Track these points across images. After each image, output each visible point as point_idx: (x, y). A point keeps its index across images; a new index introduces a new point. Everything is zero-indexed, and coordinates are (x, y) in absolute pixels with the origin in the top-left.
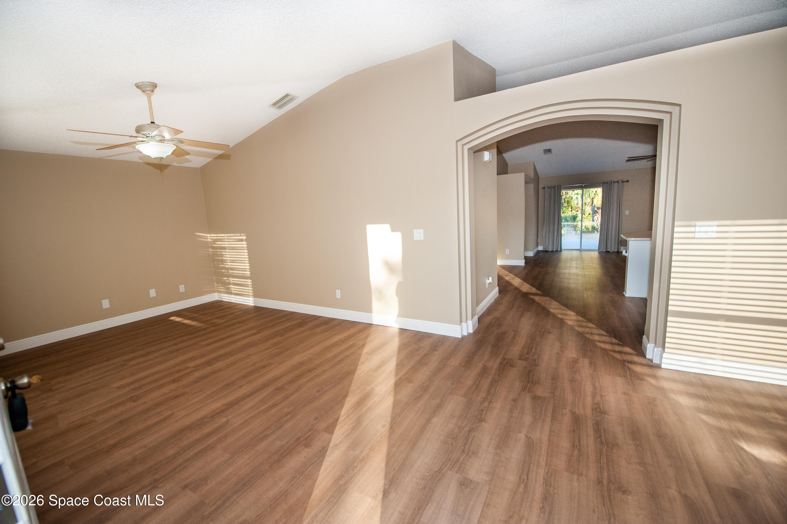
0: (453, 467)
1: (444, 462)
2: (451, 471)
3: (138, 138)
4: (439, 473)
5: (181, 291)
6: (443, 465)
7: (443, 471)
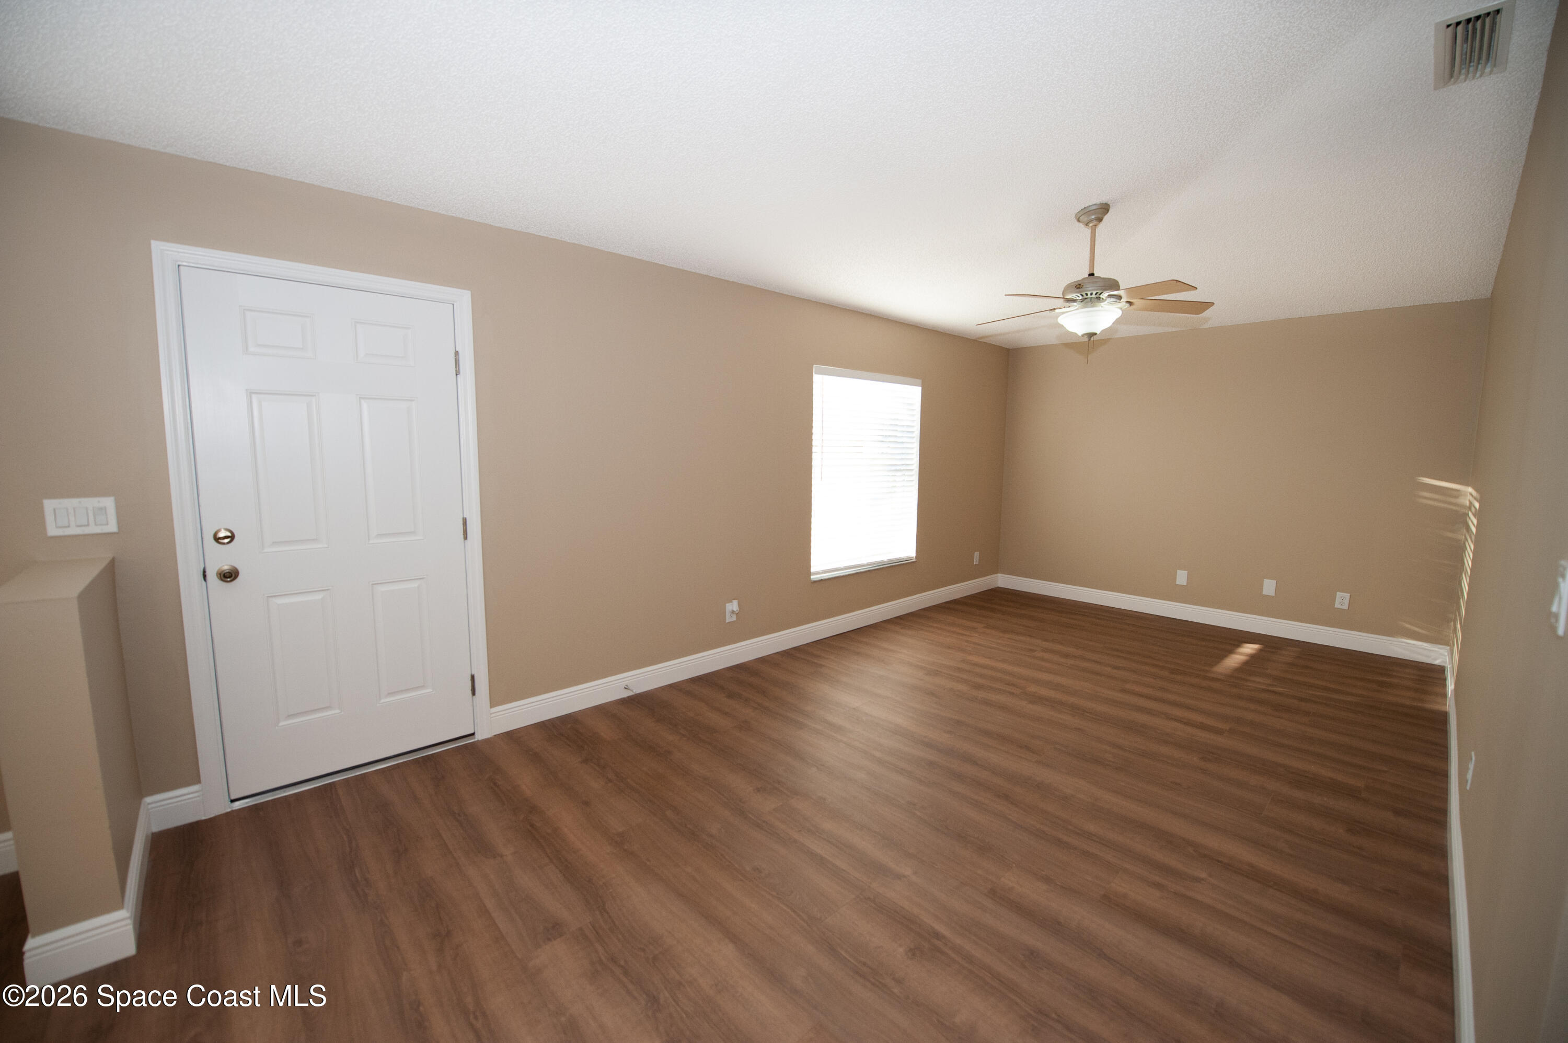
0: (594, 929)
1: (613, 921)
2: (590, 923)
3: (1056, 310)
4: (599, 907)
5: (1337, 605)
6: (610, 917)
7: (597, 913)
